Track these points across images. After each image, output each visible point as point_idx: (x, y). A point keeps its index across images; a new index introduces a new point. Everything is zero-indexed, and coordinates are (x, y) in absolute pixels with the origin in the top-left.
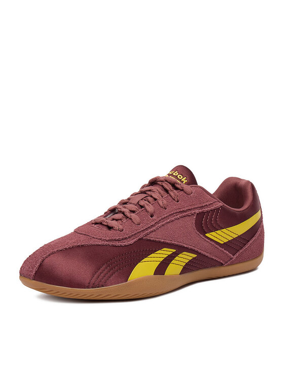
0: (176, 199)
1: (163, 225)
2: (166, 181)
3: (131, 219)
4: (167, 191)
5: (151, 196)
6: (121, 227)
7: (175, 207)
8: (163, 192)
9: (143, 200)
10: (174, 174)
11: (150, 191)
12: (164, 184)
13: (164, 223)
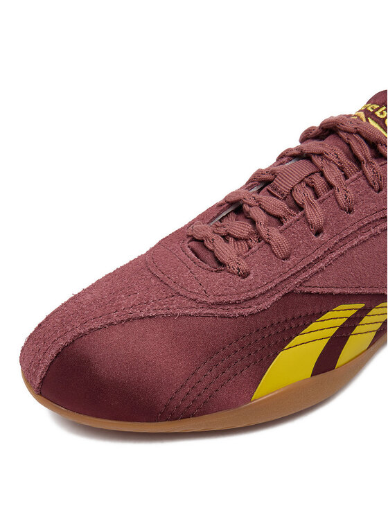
0: (377, 186)
1: (342, 255)
2: (358, 133)
3: (269, 244)
4: (357, 161)
5: (322, 175)
6: (244, 266)
7: (372, 206)
8: (348, 163)
9: (303, 185)
10: (378, 113)
11: (320, 155)
12: (353, 143)
13: (345, 248)
